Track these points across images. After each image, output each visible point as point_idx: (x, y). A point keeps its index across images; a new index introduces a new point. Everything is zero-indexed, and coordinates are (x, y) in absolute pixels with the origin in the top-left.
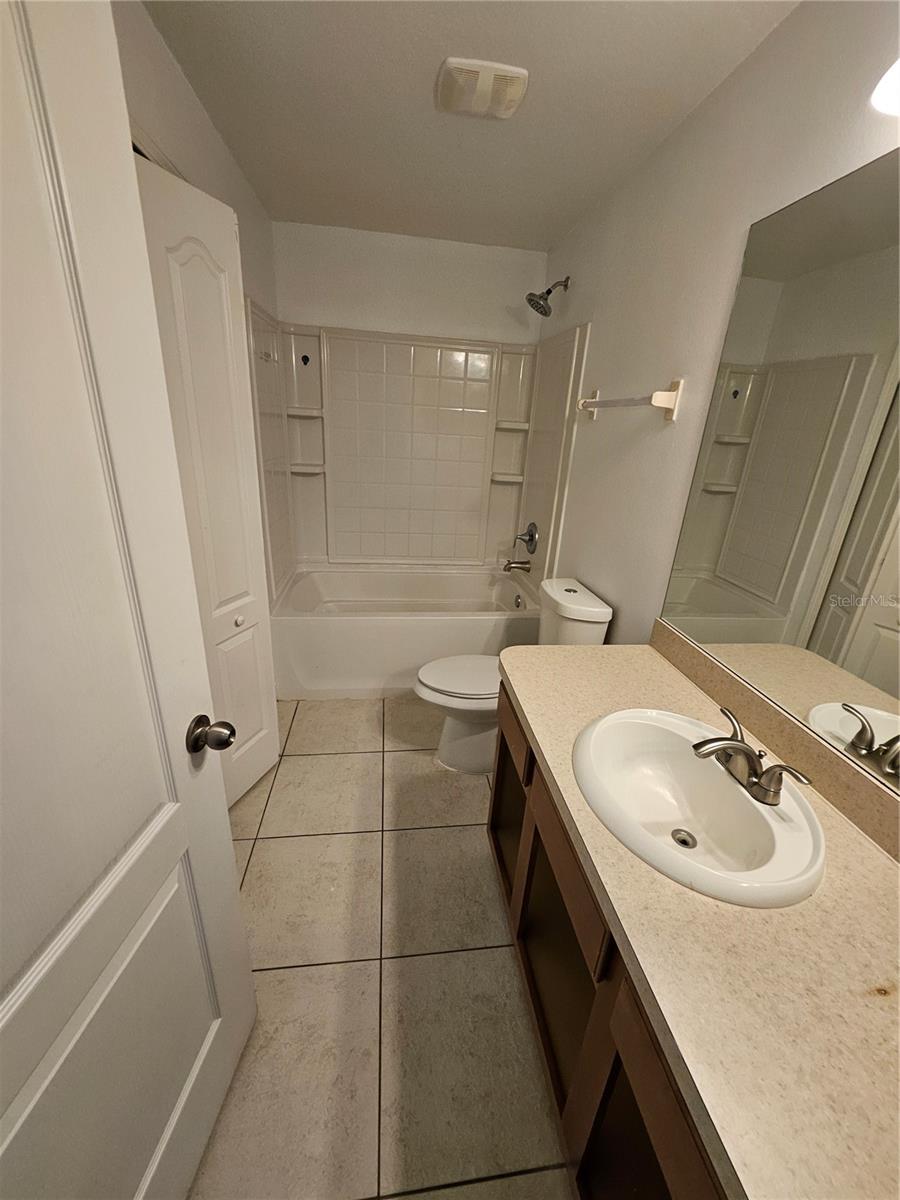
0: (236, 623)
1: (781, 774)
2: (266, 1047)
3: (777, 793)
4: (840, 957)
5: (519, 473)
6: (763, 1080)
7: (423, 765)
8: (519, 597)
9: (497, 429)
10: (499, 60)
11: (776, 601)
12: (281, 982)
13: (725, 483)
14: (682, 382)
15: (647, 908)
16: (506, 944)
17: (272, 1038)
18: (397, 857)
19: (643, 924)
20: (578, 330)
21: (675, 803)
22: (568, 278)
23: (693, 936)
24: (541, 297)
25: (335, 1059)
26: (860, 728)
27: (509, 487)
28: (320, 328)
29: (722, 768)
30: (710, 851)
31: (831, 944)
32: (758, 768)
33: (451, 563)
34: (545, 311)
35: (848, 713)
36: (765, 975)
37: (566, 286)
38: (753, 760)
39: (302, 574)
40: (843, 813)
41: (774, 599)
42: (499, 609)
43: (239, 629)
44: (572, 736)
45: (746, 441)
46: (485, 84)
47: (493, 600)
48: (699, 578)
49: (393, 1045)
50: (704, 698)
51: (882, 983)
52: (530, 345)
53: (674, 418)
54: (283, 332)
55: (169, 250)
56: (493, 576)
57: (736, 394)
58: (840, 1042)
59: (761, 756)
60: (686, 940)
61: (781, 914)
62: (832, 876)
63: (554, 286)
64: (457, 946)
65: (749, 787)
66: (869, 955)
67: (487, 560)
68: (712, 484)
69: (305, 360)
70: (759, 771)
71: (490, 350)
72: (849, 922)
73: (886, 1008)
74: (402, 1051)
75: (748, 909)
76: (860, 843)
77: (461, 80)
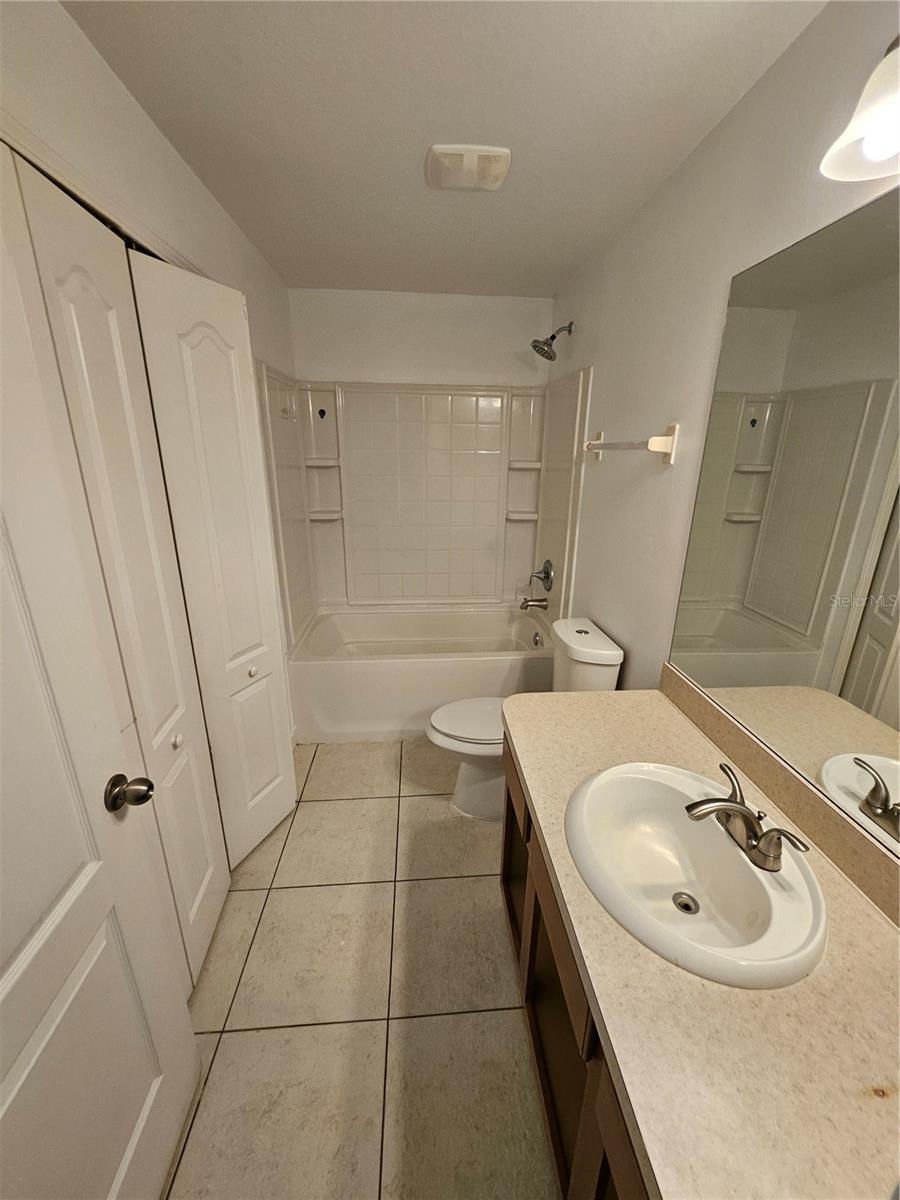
0: (250, 673)
1: (779, 838)
2: (270, 1111)
3: (778, 858)
4: (834, 1049)
5: (533, 510)
6: (735, 1191)
7: (440, 811)
8: (537, 635)
9: (510, 469)
10: (482, 143)
11: (808, 633)
12: (287, 1042)
13: (748, 511)
14: (678, 427)
15: (627, 986)
16: (517, 1006)
17: (275, 1102)
18: (409, 909)
19: (621, 1004)
20: (582, 374)
21: (677, 863)
22: (571, 324)
23: (674, 1019)
24: (546, 343)
25: (336, 1129)
26: (872, 784)
27: (525, 525)
28: (335, 383)
29: (722, 828)
30: (712, 918)
31: (826, 1033)
32: (758, 830)
33: (469, 601)
34: (550, 356)
35: (860, 768)
36: (748, 1067)
37: (570, 331)
38: (752, 823)
39: (322, 616)
40: (853, 881)
41: (806, 632)
42: (518, 648)
43: (253, 679)
44: (568, 792)
45: (768, 469)
46: (471, 162)
47: (513, 638)
48: (727, 610)
49: (397, 1114)
50: (712, 749)
51: (880, 1082)
52: (538, 387)
53: (672, 462)
54: (300, 390)
55: (181, 336)
56: (512, 613)
57: (753, 423)
58: (827, 1151)
59: (760, 818)
60: (666, 1023)
61: (773, 997)
62: (834, 953)
63: (559, 331)
64: (466, 1008)
65: (748, 849)
66: (867, 1048)
67: (505, 598)
68: (736, 514)
69: (322, 413)
70: (759, 834)
71: (499, 394)
72: (849, 1007)
73: (883, 1113)
74: (406, 1122)
75: (737, 990)
76: (868, 915)
77: (446, 162)
